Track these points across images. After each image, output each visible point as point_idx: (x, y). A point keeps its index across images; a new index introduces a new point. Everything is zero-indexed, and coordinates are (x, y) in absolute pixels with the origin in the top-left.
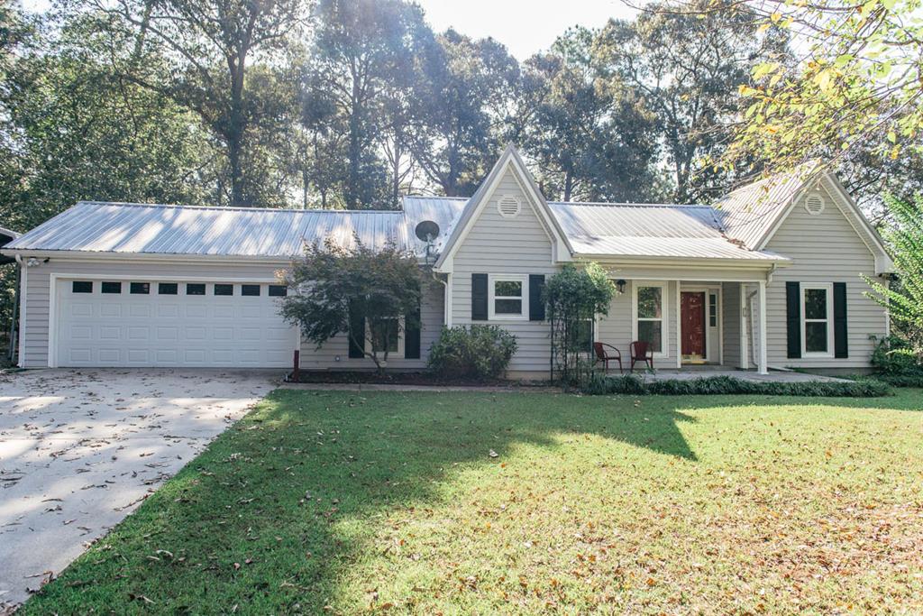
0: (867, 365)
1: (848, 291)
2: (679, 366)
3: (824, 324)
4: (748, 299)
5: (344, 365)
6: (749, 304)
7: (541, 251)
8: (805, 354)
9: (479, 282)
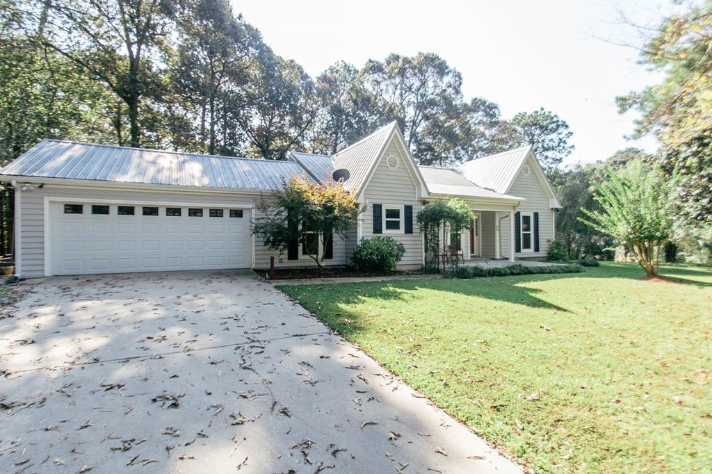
0: (545, 255)
1: (539, 217)
2: (469, 258)
3: (529, 234)
4: (500, 221)
5: (284, 265)
6: (500, 224)
7: (409, 191)
8: (523, 251)
9: (377, 208)
